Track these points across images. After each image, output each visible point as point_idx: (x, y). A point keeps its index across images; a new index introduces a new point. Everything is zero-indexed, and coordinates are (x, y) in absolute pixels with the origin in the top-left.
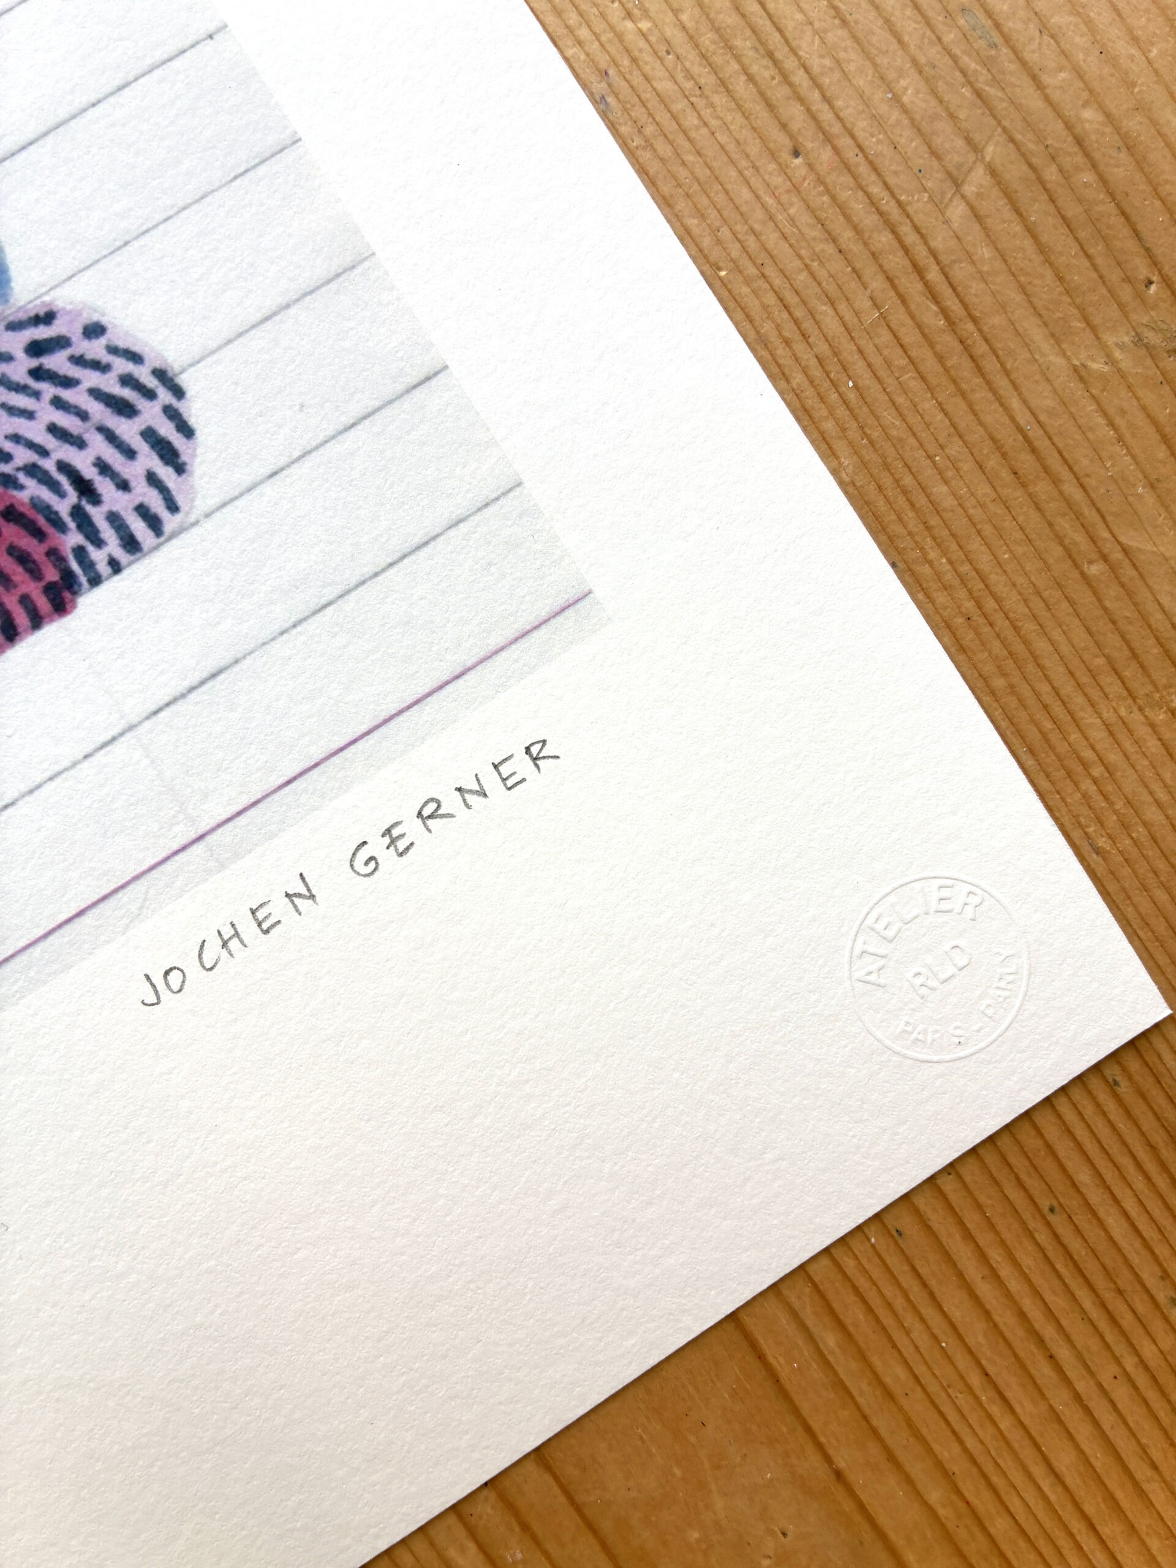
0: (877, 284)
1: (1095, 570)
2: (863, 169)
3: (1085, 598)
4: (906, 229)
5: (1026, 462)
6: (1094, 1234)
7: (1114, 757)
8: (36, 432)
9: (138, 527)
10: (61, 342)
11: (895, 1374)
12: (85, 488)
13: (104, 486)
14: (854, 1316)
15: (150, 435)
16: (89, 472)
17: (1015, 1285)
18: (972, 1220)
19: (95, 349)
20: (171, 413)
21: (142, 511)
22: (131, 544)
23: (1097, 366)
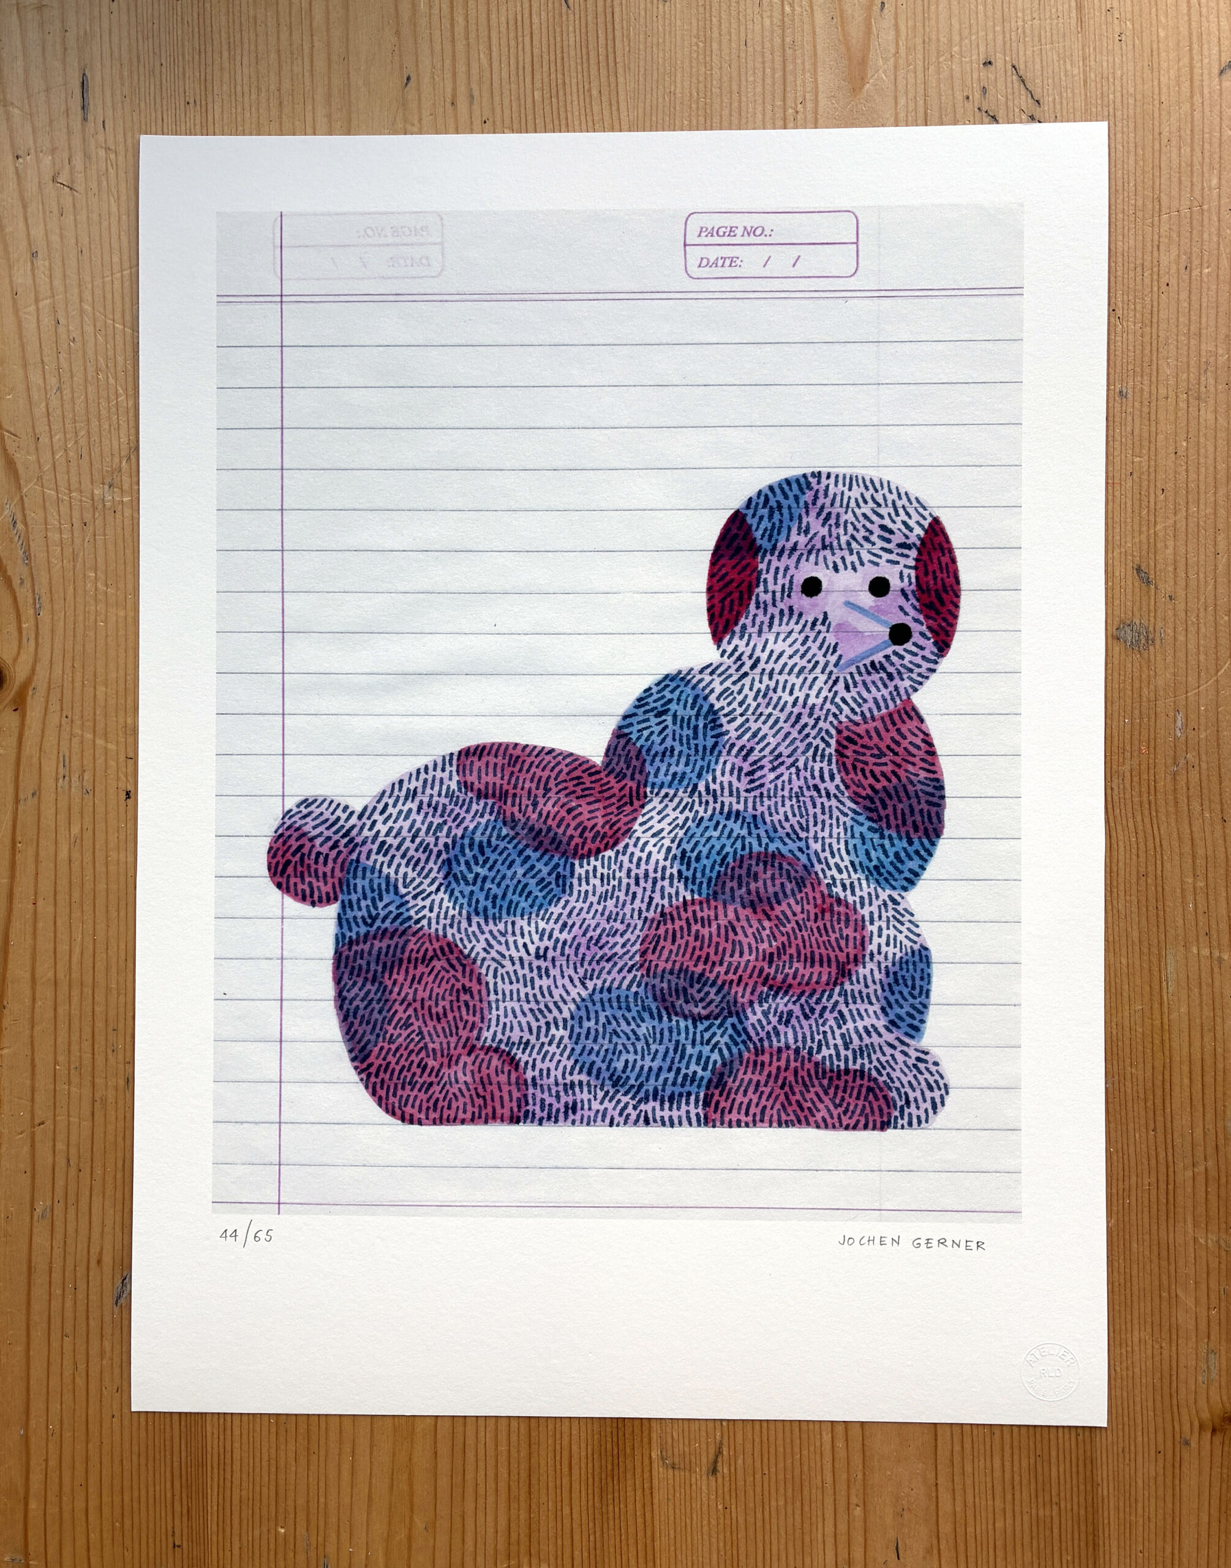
0: (1153, 1179)
1: (1165, 1294)
2: (1170, 1147)
3: (1157, 1300)
4: (1171, 1170)
5: (1164, 1253)
6: (1046, 1469)
7: (1136, 1348)
8: (905, 1080)
9: (915, 1121)
10: (926, 1062)
11: (968, 1468)
12: (908, 1102)
13: (913, 1105)
14: (968, 1446)
15: (933, 1099)
16: (911, 1099)
17: (1016, 1469)
18: (1016, 1443)
19: (933, 1069)
20: (942, 1097)
21: (919, 1117)
22: (910, 1124)
23: (1202, 1241)
